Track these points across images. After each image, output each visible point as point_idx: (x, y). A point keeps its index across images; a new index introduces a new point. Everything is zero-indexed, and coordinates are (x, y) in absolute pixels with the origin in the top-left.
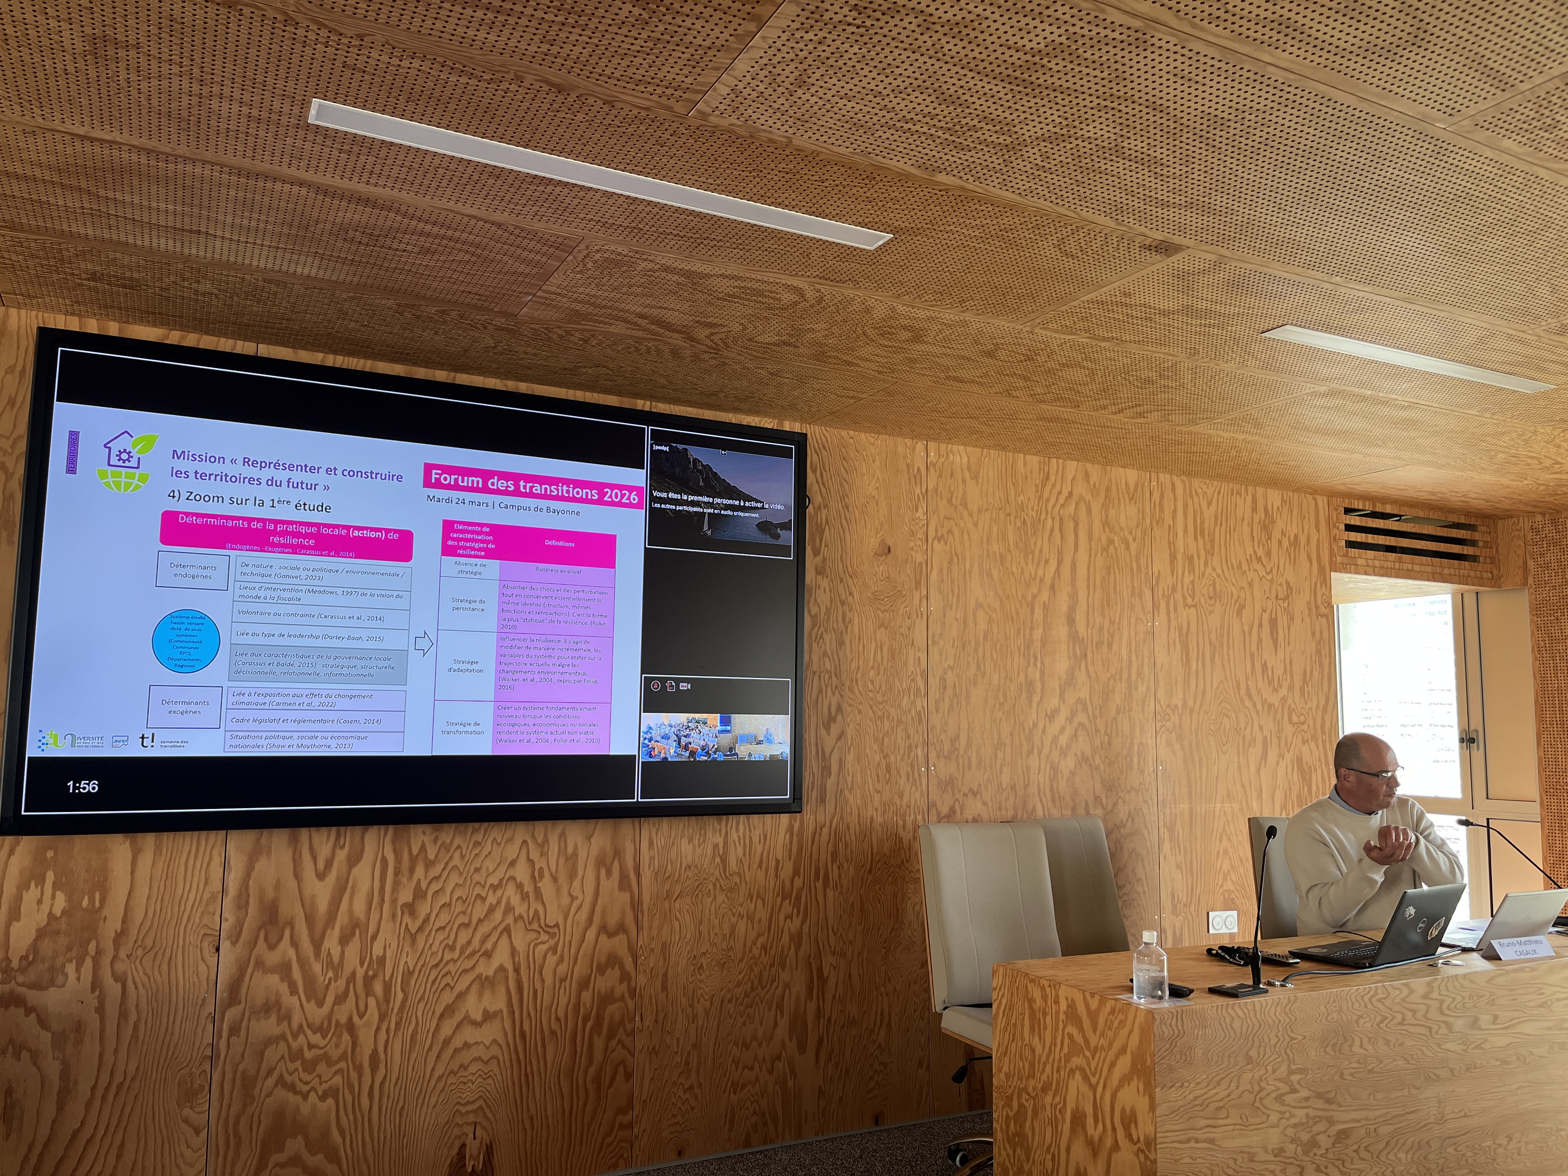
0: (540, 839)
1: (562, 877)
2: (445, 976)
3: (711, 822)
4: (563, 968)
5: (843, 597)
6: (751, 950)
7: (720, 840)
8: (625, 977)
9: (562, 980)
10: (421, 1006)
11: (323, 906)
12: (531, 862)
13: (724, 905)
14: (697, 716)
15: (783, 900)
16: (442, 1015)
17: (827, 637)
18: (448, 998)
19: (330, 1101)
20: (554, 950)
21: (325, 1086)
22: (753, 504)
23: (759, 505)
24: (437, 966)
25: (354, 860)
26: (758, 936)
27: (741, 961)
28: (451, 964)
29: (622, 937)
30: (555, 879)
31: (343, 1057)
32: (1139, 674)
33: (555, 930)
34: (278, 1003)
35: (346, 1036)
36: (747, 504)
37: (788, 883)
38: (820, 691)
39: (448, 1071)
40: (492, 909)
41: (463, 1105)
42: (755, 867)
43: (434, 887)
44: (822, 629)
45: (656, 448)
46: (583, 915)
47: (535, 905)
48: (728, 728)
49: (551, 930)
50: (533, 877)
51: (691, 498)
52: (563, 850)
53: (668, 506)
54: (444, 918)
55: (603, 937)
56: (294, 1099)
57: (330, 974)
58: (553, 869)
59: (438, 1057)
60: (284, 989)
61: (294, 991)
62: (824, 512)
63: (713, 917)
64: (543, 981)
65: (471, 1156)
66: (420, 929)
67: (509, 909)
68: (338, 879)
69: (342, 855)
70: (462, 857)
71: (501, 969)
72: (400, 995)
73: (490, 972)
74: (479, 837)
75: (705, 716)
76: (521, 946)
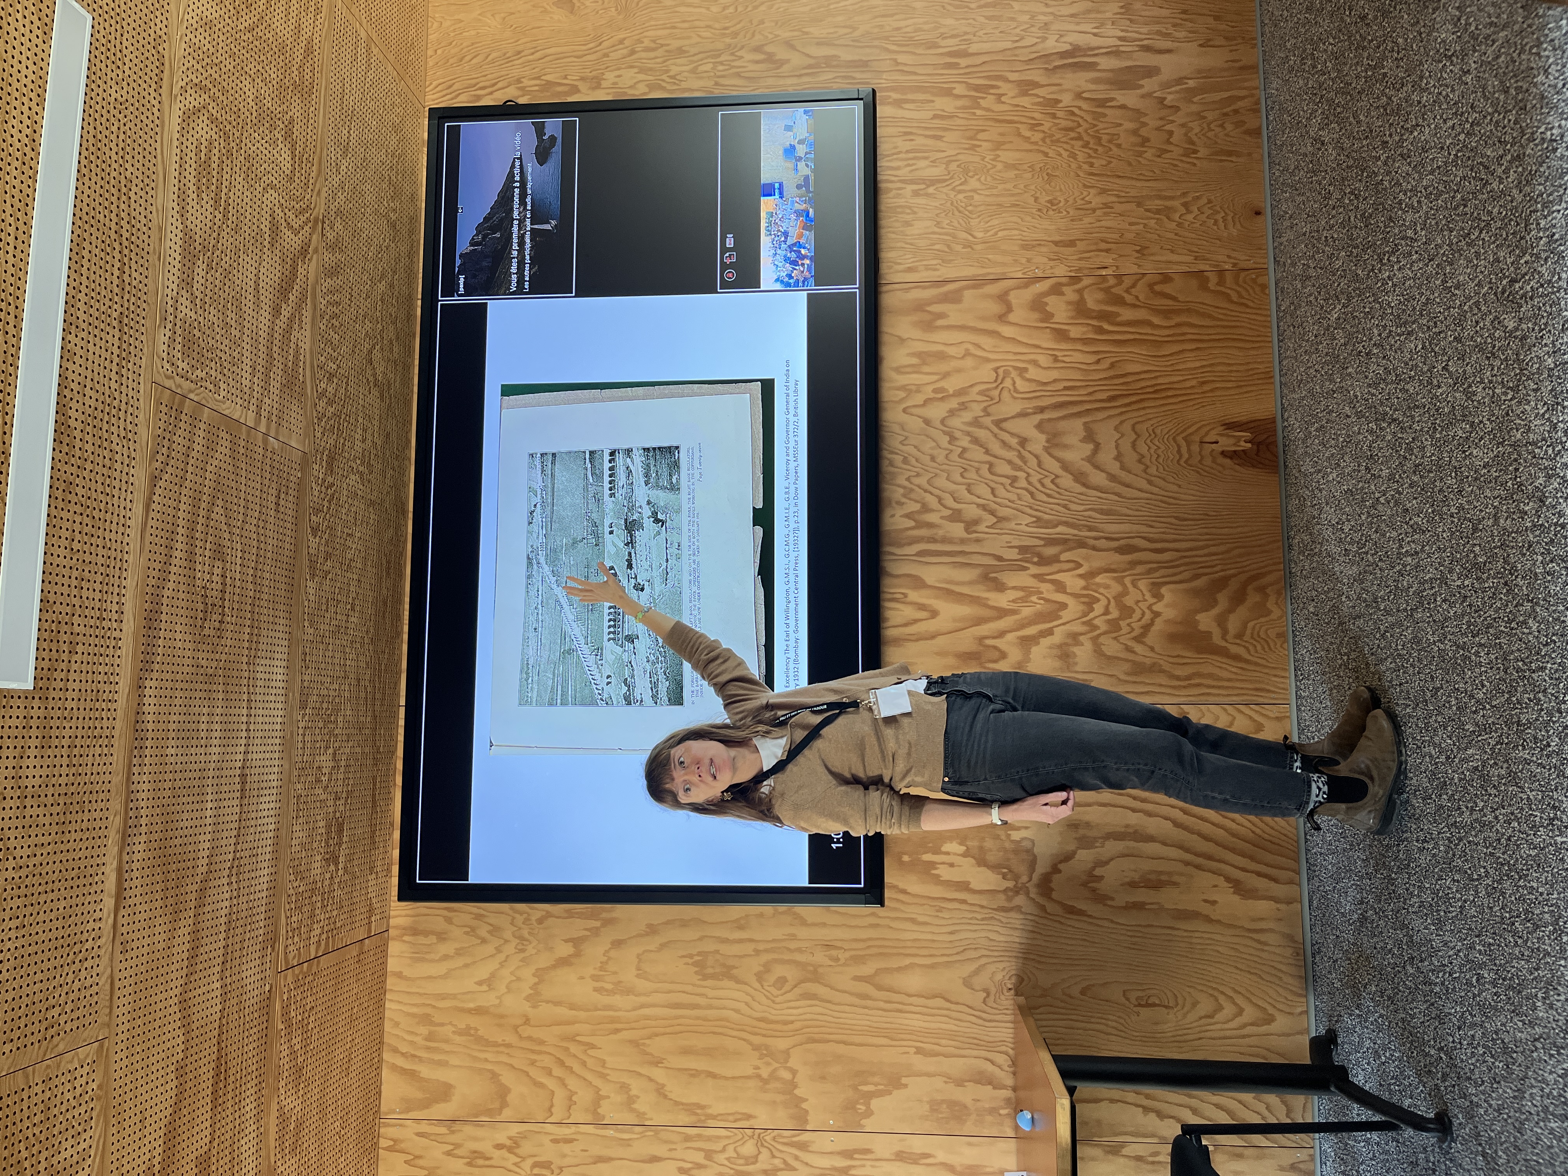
0: (902, 394)
1: (944, 367)
2: (1043, 485)
3: (887, 201)
4: (1043, 360)
5: (625, 51)
6: (1036, 143)
7: (910, 188)
8: (1056, 290)
9: (1056, 359)
10: (1073, 507)
11: (965, 610)
12: (927, 402)
13: (983, 179)
14: (763, 224)
15: (979, 107)
16: (1084, 485)
17: (675, 70)
18: (1067, 481)
19: (1164, 590)
20: (1022, 371)
21: (1148, 596)
22: (517, 171)
23: (517, 163)
24: (1032, 494)
25: (919, 583)
26: (1019, 135)
27: (1046, 154)
28: (1031, 479)
29: (1013, 297)
30: (946, 375)
31: (1120, 580)
33: (1001, 371)
34: (1060, 646)
35: (1099, 579)
36: (517, 178)
37: (960, 103)
38: (738, 75)
39: (1144, 475)
40: (976, 441)
41: (1181, 456)
42: (939, 144)
43: (950, 502)
44: (664, 77)
45: (462, 290)
46: (986, 342)
47: (973, 394)
48: (777, 186)
49: (1001, 376)
50: (942, 399)
51: (515, 246)
52: (915, 369)
53: (527, 273)
54: (984, 491)
55: (1012, 317)
56: (1159, 625)
57: (1034, 598)
58: (936, 377)
59: (1128, 486)
60: (1045, 642)
61: (1050, 632)
62: (526, 82)
63: (995, 192)
64: (1055, 381)
65: (1234, 445)
66: (992, 513)
67: (976, 422)
68: (936, 597)
69: (914, 596)
70: (918, 475)
71: (1039, 427)
72: (1060, 529)
73: (1042, 438)
74: (898, 459)
75: (763, 215)
76: (1016, 407)
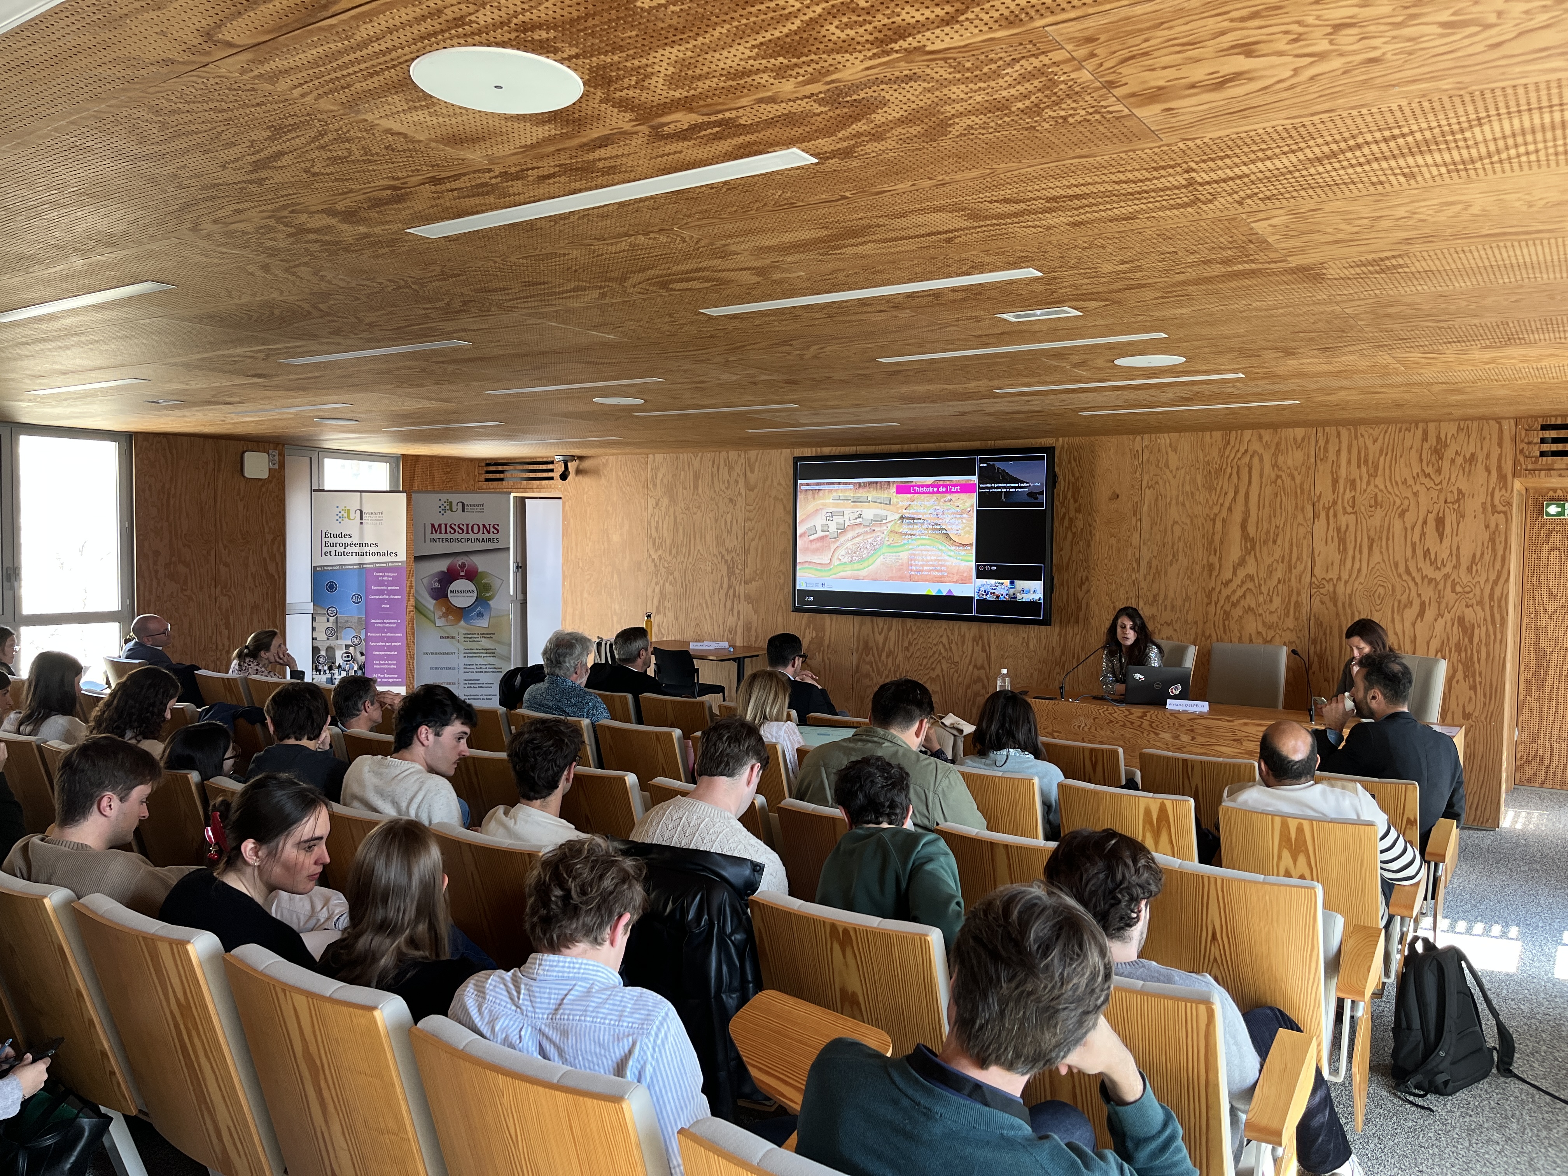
0: (951, 628)
1: (960, 643)
3: (1021, 627)
4: (960, 679)
7: (1026, 637)
8: (984, 687)
11: (881, 644)
12: (948, 636)
14: (999, 581)
15: (1056, 665)
17: (1081, 543)
20: (957, 671)
22: (1025, 484)
23: (1029, 484)
25: (890, 629)
29: (982, 671)
30: (957, 644)
32: (1298, 559)
36: (1022, 485)
37: (1058, 658)
40: (934, 653)
42: (1043, 649)
43: (915, 642)
45: (981, 465)
46: (967, 660)
47: (950, 653)
48: (1013, 587)
49: (956, 664)
50: (949, 642)
51: (997, 485)
52: (960, 635)
53: (986, 490)
54: (918, 654)
55: (976, 670)
58: (956, 640)
64: (953, 683)
66: (911, 656)
67: (940, 654)
68: (885, 635)
69: (886, 627)
70: (924, 632)
71: (938, 676)
73: (935, 677)
74: (929, 625)
75: (1003, 581)
76: (945, 668)
